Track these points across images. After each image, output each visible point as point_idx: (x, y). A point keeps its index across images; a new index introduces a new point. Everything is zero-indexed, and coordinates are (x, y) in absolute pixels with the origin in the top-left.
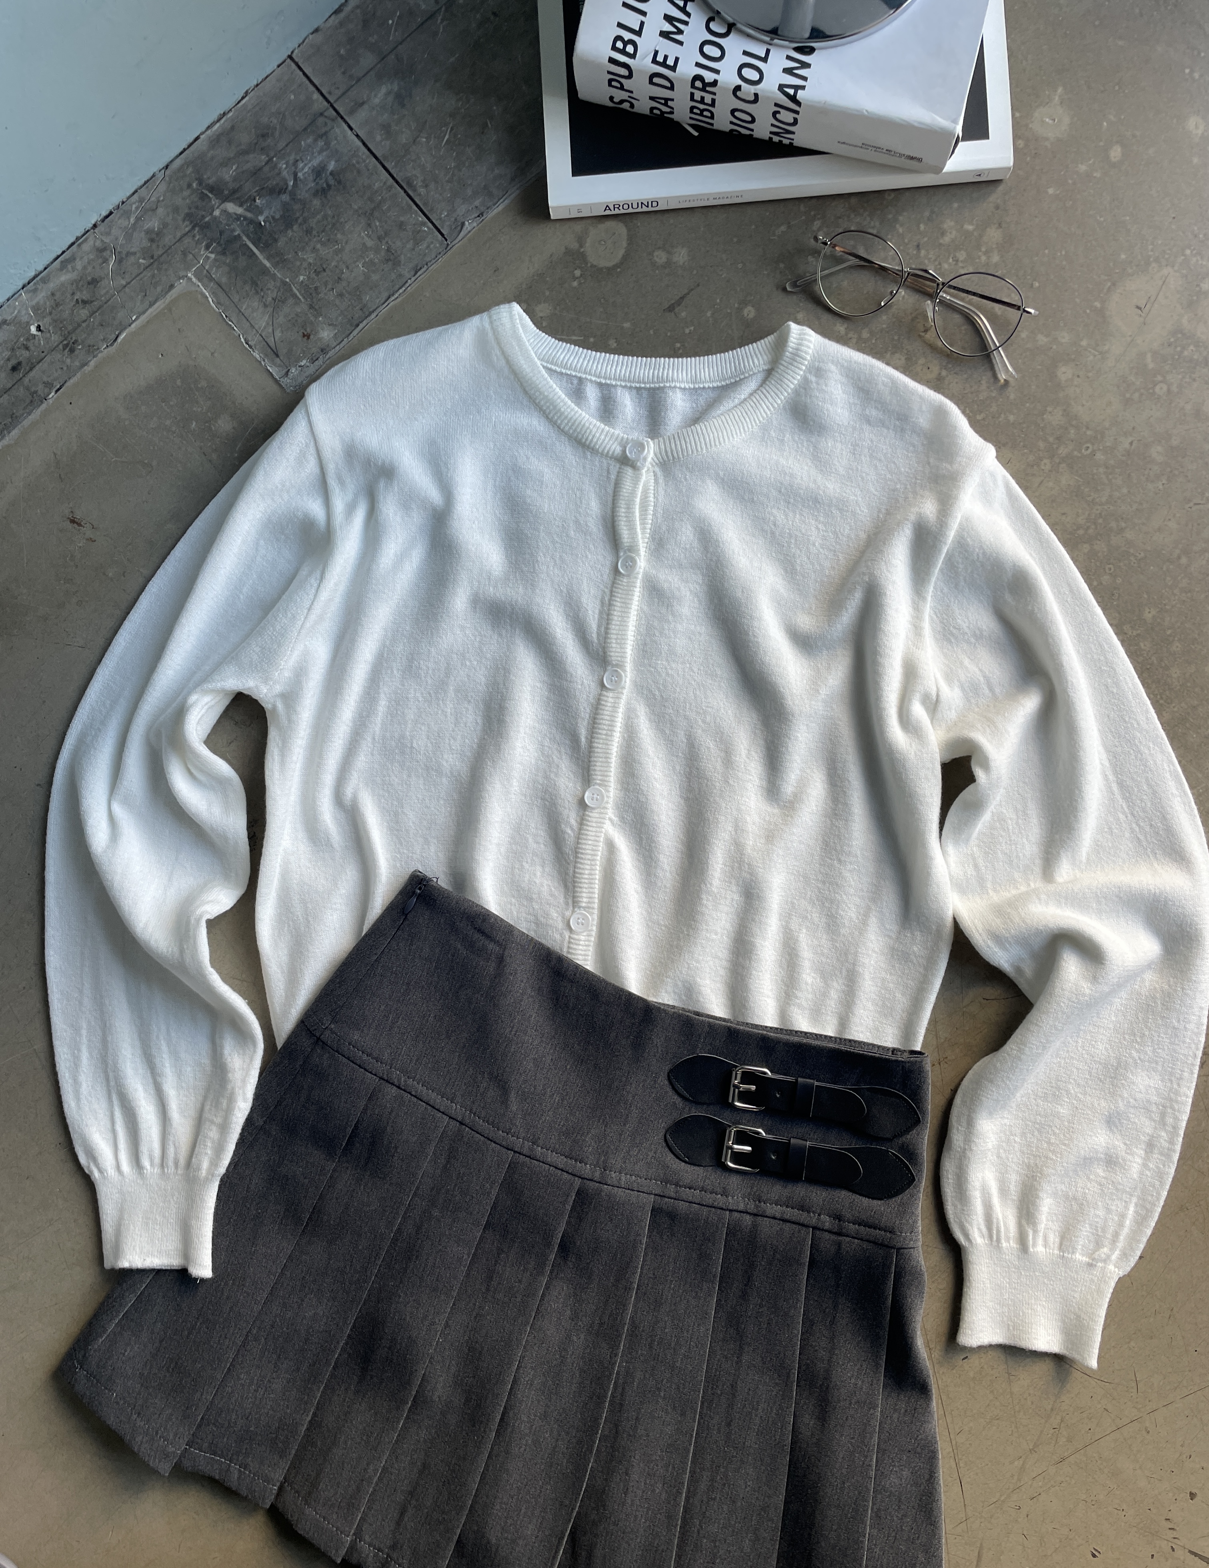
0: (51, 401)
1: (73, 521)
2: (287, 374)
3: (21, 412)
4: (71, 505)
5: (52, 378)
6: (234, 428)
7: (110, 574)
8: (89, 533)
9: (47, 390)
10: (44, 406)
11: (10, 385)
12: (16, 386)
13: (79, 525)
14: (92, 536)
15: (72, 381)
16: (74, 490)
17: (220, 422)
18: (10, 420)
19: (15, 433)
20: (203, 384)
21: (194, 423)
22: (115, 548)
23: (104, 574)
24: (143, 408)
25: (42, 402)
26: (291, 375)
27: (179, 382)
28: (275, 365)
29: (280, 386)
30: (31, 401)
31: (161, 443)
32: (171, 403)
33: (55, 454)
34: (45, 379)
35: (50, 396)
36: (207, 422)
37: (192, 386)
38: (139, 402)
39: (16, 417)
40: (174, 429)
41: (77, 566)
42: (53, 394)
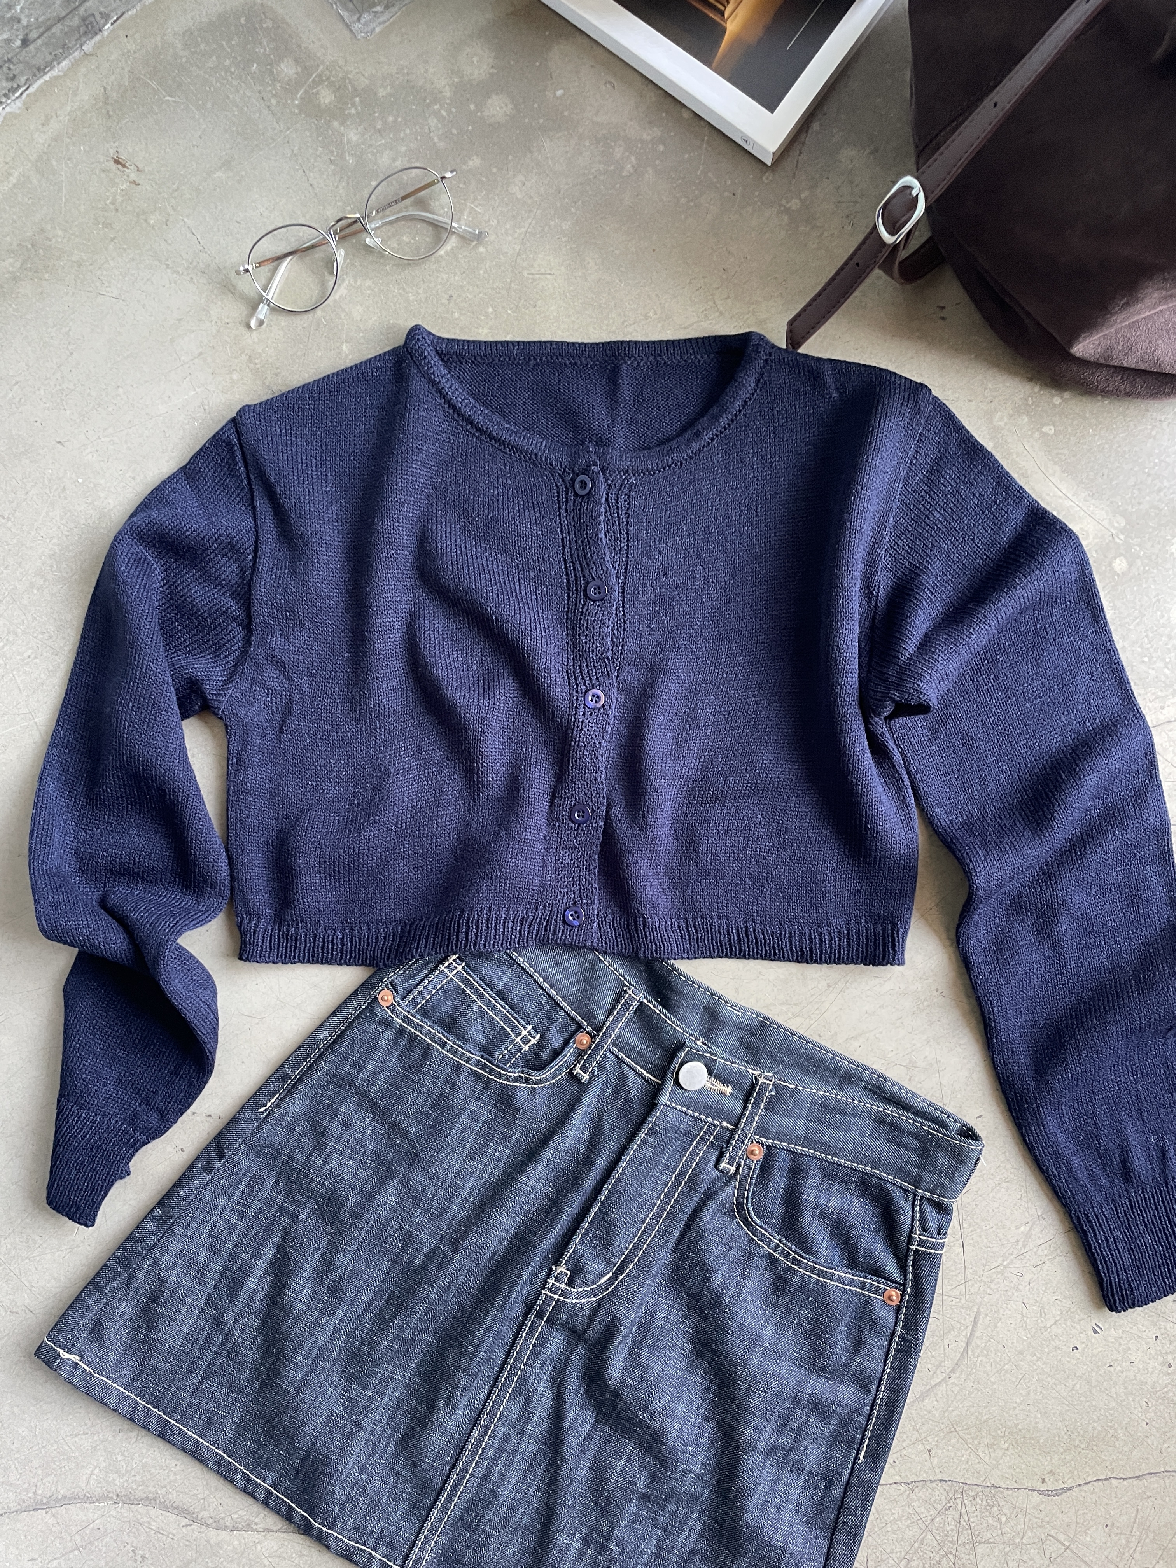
0: (106, 33)
1: (117, 162)
2: (359, 20)
3: (74, 43)
4: (117, 144)
5: (109, 8)
6: (297, 73)
7: (152, 222)
8: (133, 176)
9: (102, 21)
10: (98, 38)
11: (64, 13)
12: (70, 16)
13: (124, 166)
14: (137, 180)
15: (130, 13)
16: (121, 128)
17: (282, 66)
18: (61, 51)
19: (65, 64)
20: (269, 24)
21: (255, 65)
22: (160, 193)
23: (146, 221)
24: (202, 46)
25: (96, 34)
26: (363, 20)
27: (243, 20)
28: (346, 9)
29: (351, 30)
30: (86, 32)
31: (218, 84)
32: (233, 42)
33: (105, 89)
34: (102, 10)
35: (106, 27)
36: (269, 65)
37: (257, 26)
38: (199, 39)
39: (68, 48)
40: (233, 70)
41: (117, 210)
42: (109, 25)
